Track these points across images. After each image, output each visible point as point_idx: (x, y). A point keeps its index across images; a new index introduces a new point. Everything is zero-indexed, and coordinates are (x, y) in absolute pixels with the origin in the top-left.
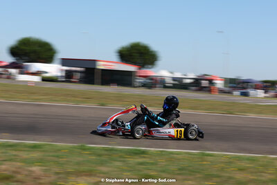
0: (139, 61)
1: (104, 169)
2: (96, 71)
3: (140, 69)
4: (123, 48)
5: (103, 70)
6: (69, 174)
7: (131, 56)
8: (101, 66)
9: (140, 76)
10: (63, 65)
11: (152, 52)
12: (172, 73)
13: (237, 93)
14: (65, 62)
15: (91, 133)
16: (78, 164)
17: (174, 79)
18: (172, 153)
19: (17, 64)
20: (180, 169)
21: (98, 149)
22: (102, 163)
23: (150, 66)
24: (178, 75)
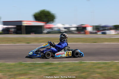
0: (45, 20)
1: (32, 72)
2: (22, 26)
3: (46, 24)
4: (36, 13)
5: (26, 26)
6: (15, 75)
7: (41, 17)
8: (25, 24)
9: (46, 28)
10: (4, 25)
11: (52, 14)
12: (63, 25)
13: (100, 33)
14: (5, 23)
15: (26, 57)
16: (20, 71)
17: (65, 28)
18: (65, 63)
20: (69, 70)
21: (28, 64)
22: (31, 70)
23: (51, 22)
24: (67, 26)
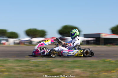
5: (104, 38)
19: (62, 38)
